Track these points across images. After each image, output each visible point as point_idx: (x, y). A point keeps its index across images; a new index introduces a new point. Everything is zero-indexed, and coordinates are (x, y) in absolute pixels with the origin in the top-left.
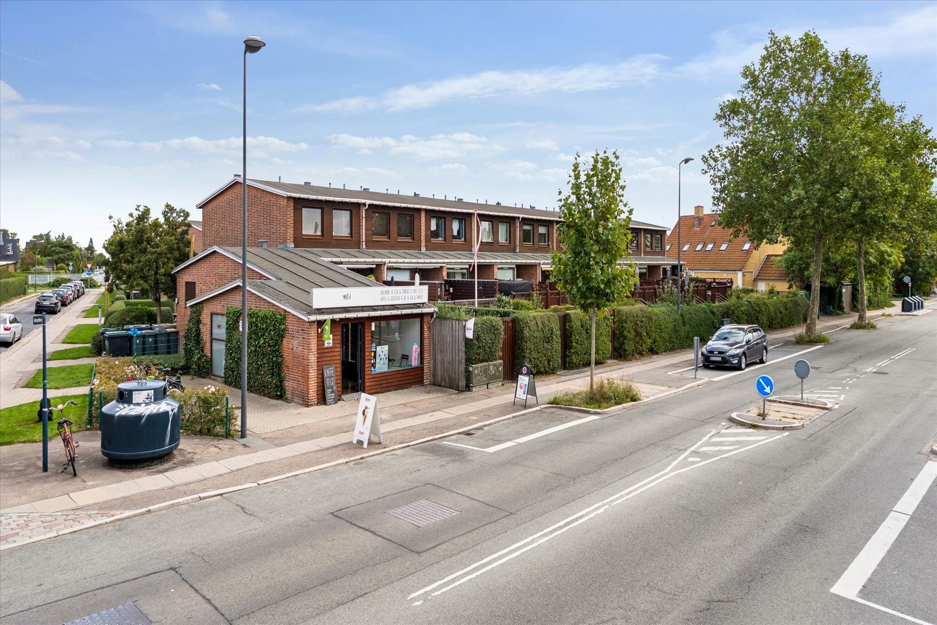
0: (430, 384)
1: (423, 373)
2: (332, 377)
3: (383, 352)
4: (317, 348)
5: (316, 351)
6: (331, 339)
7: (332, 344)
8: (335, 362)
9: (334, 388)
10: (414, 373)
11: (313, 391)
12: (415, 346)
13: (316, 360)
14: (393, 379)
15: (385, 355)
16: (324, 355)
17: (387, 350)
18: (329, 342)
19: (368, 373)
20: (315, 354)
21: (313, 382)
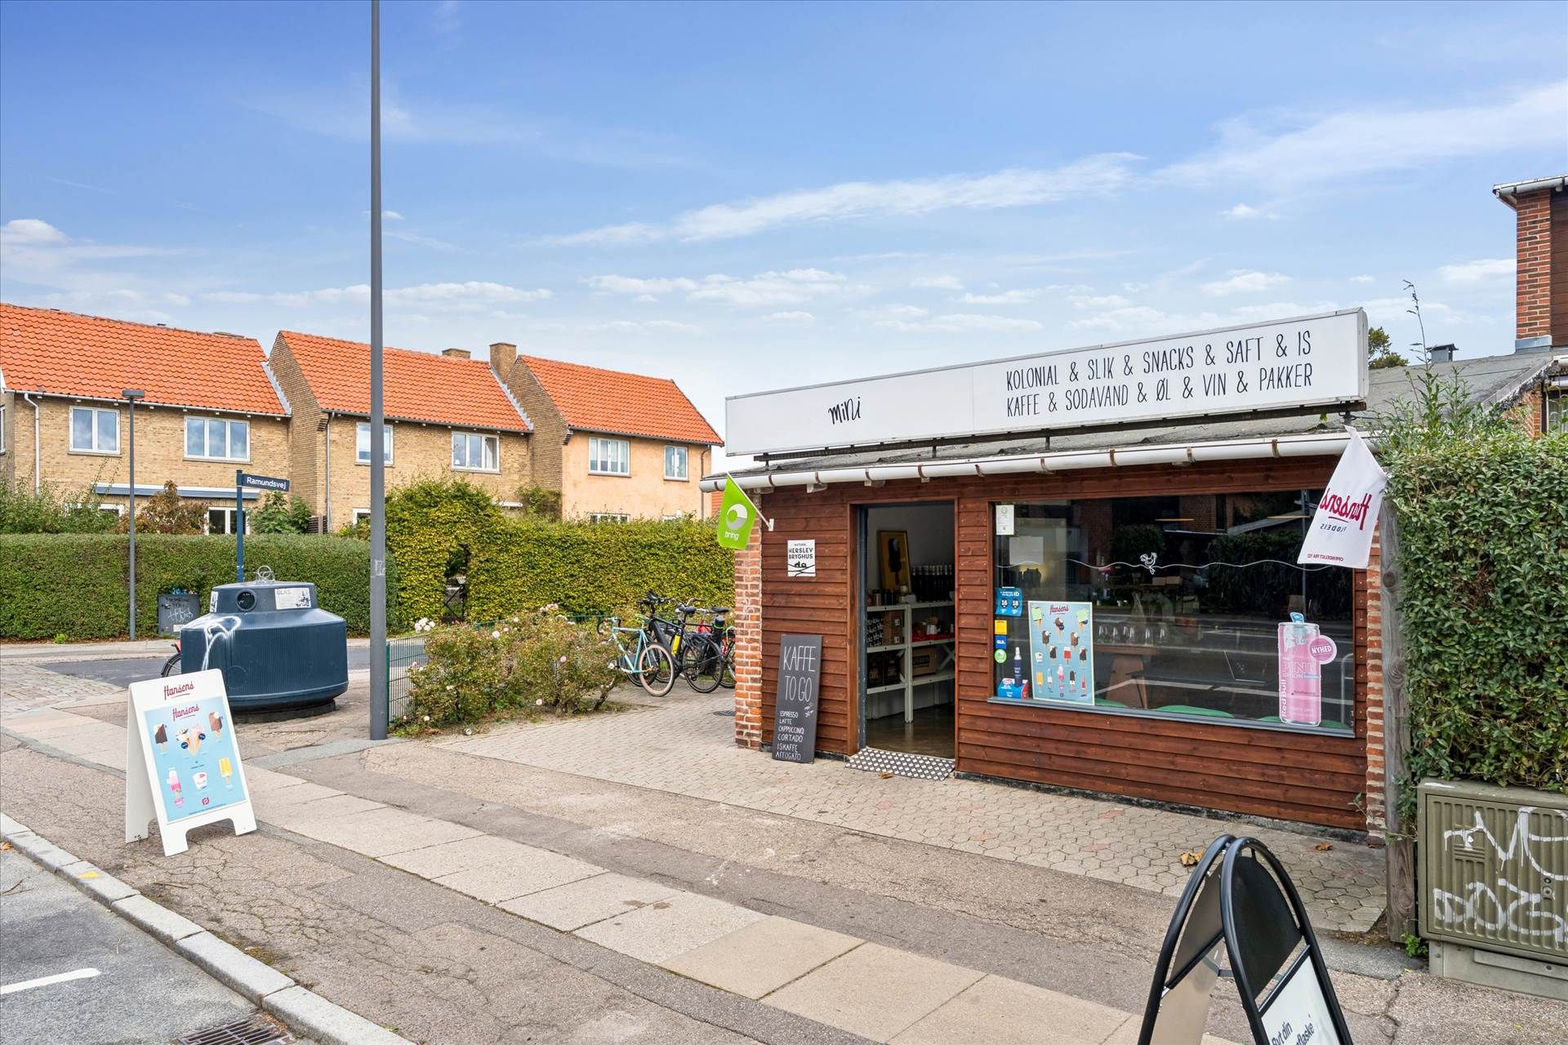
1: (1363, 775)
3: (1061, 626)
4: (760, 576)
5: (756, 587)
6: (809, 553)
7: (813, 570)
8: (828, 629)
9: (807, 711)
10: (1277, 756)
11: (750, 705)
12: (1296, 627)
13: (757, 614)
14: (1118, 752)
15: (1075, 642)
16: (786, 603)
17: (1085, 623)
18: (802, 561)
19: (969, 696)
20: (753, 595)
21: (749, 677)
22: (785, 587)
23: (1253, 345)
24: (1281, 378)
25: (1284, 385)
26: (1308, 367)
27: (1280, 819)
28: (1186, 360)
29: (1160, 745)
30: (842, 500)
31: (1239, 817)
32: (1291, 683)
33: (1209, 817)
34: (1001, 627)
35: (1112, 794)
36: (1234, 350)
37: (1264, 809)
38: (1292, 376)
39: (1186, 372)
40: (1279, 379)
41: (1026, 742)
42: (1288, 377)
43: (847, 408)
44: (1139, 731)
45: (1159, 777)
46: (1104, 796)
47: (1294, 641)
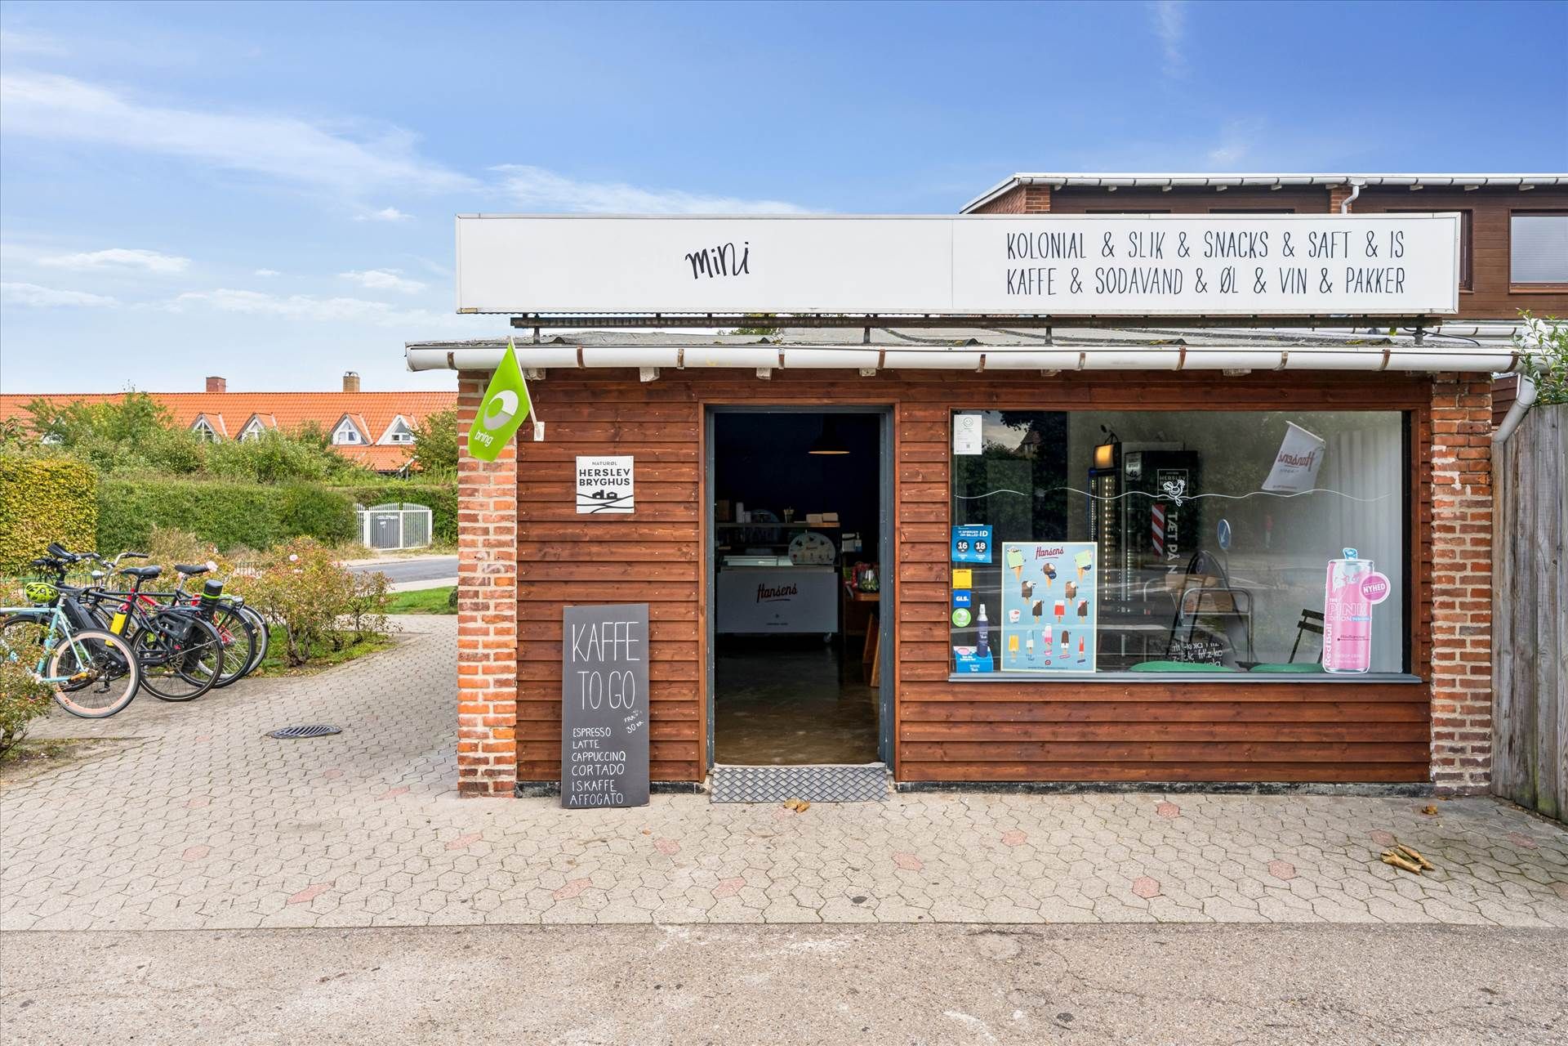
0: (1490, 793)
1: (1427, 722)
2: (622, 665)
3: (1051, 574)
4: (515, 513)
5: (508, 530)
6: (624, 476)
7: (630, 502)
8: (656, 593)
9: (629, 724)
10: (1334, 711)
11: (496, 724)
12: (1350, 564)
13: (509, 575)
14: (1138, 728)
15: (1072, 594)
16: (572, 555)
17: (1087, 568)
18: (607, 489)
19: (918, 676)
20: (500, 544)
21: (490, 678)
22: (570, 530)
23: (1339, 239)
24: (1370, 282)
25: (1374, 289)
26: (1400, 271)
27: (1341, 783)
28: (1259, 247)
29: (1196, 714)
30: (690, 396)
31: (1297, 788)
32: (1338, 627)
33: (1261, 792)
34: (963, 579)
35: (1136, 782)
36: (1318, 242)
37: (1321, 773)
38: (1383, 280)
39: (1258, 262)
40: (1369, 282)
41: (1007, 729)
42: (1378, 281)
43: (722, 257)
44: (1169, 699)
45: (1194, 754)
46: (1125, 786)
47: (1345, 579)
